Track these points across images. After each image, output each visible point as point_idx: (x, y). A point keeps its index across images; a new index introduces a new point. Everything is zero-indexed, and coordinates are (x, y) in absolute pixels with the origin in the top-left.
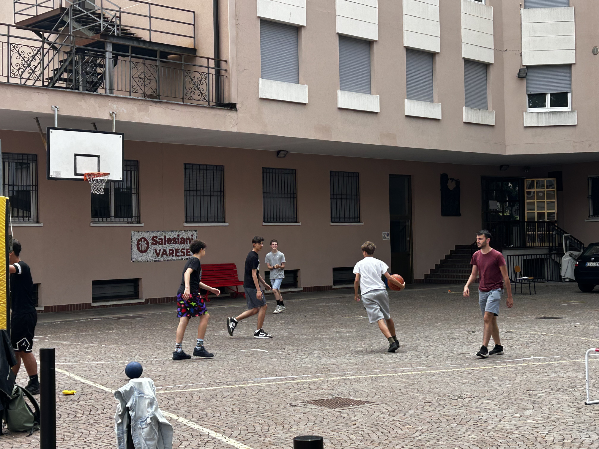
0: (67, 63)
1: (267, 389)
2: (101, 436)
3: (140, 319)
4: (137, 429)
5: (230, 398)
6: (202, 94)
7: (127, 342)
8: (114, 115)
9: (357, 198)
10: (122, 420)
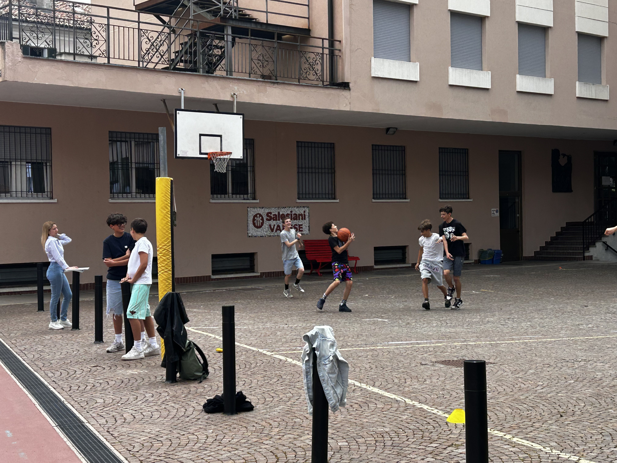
0: (188, 46)
1: (397, 351)
2: (262, 383)
3: (259, 291)
4: (321, 365)
5: (365, 357)
6: (316, 74)
7: (255, 311)
8: (235, 96)
9: (465, 174)
10: (309, 357)
